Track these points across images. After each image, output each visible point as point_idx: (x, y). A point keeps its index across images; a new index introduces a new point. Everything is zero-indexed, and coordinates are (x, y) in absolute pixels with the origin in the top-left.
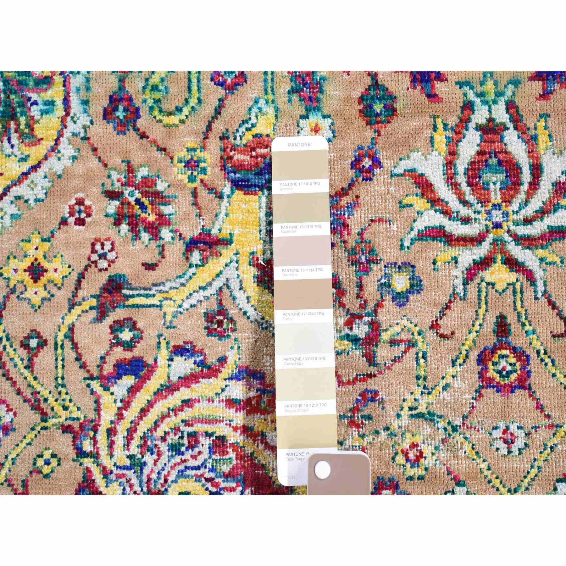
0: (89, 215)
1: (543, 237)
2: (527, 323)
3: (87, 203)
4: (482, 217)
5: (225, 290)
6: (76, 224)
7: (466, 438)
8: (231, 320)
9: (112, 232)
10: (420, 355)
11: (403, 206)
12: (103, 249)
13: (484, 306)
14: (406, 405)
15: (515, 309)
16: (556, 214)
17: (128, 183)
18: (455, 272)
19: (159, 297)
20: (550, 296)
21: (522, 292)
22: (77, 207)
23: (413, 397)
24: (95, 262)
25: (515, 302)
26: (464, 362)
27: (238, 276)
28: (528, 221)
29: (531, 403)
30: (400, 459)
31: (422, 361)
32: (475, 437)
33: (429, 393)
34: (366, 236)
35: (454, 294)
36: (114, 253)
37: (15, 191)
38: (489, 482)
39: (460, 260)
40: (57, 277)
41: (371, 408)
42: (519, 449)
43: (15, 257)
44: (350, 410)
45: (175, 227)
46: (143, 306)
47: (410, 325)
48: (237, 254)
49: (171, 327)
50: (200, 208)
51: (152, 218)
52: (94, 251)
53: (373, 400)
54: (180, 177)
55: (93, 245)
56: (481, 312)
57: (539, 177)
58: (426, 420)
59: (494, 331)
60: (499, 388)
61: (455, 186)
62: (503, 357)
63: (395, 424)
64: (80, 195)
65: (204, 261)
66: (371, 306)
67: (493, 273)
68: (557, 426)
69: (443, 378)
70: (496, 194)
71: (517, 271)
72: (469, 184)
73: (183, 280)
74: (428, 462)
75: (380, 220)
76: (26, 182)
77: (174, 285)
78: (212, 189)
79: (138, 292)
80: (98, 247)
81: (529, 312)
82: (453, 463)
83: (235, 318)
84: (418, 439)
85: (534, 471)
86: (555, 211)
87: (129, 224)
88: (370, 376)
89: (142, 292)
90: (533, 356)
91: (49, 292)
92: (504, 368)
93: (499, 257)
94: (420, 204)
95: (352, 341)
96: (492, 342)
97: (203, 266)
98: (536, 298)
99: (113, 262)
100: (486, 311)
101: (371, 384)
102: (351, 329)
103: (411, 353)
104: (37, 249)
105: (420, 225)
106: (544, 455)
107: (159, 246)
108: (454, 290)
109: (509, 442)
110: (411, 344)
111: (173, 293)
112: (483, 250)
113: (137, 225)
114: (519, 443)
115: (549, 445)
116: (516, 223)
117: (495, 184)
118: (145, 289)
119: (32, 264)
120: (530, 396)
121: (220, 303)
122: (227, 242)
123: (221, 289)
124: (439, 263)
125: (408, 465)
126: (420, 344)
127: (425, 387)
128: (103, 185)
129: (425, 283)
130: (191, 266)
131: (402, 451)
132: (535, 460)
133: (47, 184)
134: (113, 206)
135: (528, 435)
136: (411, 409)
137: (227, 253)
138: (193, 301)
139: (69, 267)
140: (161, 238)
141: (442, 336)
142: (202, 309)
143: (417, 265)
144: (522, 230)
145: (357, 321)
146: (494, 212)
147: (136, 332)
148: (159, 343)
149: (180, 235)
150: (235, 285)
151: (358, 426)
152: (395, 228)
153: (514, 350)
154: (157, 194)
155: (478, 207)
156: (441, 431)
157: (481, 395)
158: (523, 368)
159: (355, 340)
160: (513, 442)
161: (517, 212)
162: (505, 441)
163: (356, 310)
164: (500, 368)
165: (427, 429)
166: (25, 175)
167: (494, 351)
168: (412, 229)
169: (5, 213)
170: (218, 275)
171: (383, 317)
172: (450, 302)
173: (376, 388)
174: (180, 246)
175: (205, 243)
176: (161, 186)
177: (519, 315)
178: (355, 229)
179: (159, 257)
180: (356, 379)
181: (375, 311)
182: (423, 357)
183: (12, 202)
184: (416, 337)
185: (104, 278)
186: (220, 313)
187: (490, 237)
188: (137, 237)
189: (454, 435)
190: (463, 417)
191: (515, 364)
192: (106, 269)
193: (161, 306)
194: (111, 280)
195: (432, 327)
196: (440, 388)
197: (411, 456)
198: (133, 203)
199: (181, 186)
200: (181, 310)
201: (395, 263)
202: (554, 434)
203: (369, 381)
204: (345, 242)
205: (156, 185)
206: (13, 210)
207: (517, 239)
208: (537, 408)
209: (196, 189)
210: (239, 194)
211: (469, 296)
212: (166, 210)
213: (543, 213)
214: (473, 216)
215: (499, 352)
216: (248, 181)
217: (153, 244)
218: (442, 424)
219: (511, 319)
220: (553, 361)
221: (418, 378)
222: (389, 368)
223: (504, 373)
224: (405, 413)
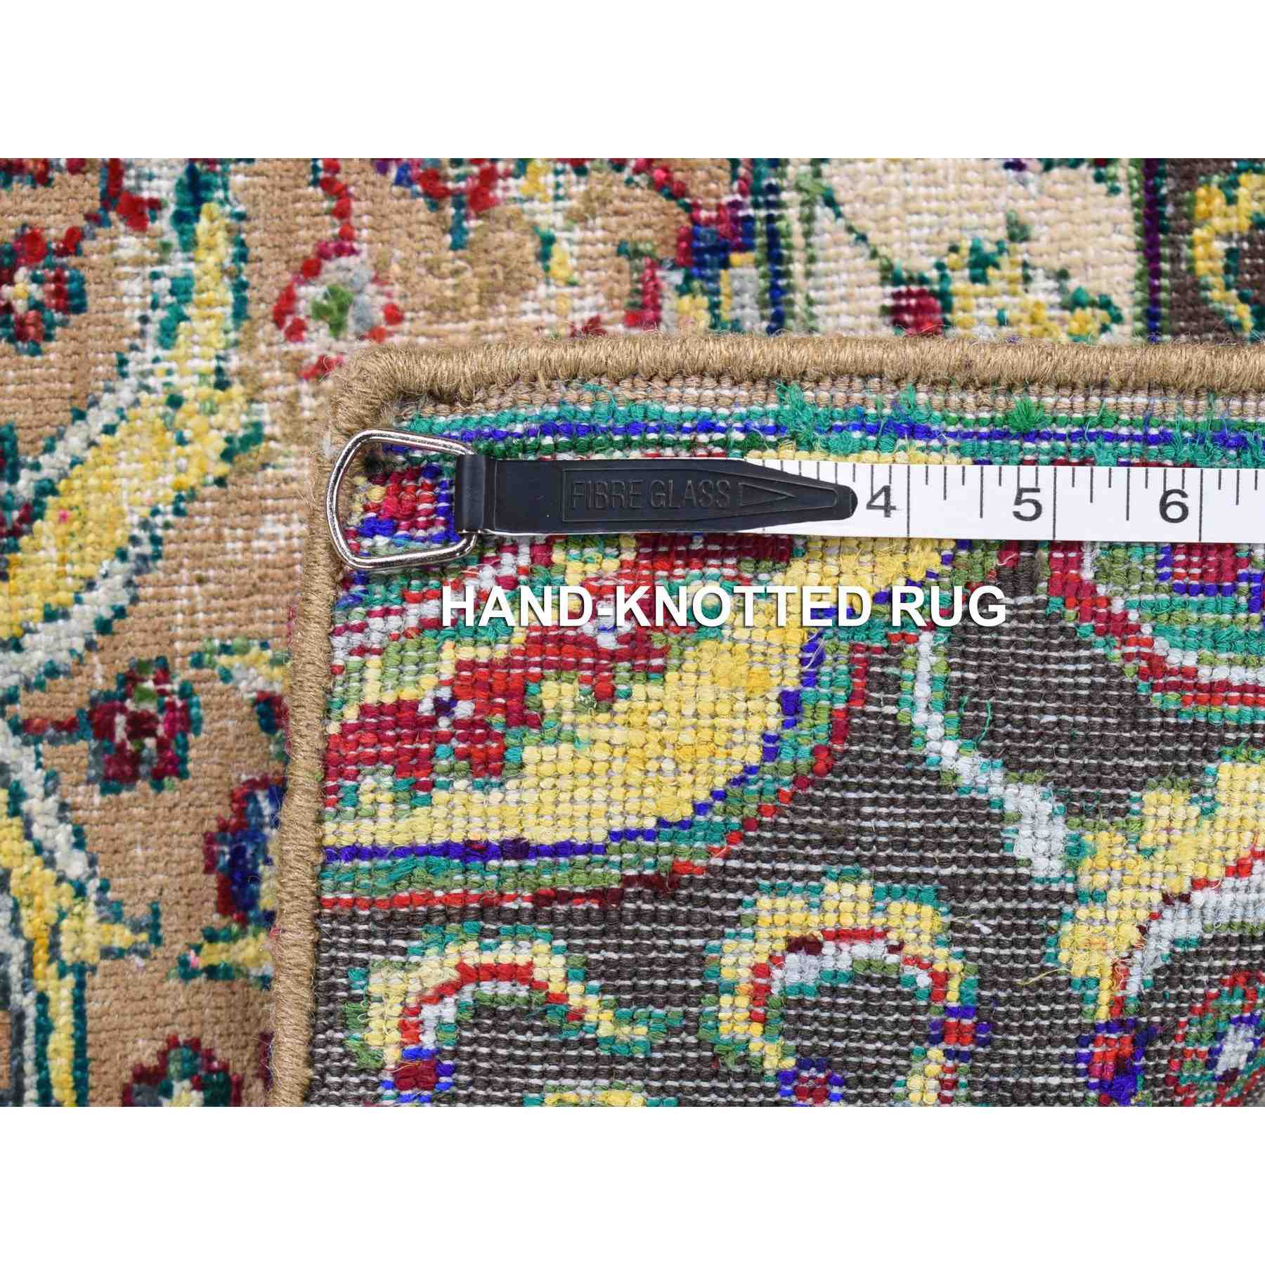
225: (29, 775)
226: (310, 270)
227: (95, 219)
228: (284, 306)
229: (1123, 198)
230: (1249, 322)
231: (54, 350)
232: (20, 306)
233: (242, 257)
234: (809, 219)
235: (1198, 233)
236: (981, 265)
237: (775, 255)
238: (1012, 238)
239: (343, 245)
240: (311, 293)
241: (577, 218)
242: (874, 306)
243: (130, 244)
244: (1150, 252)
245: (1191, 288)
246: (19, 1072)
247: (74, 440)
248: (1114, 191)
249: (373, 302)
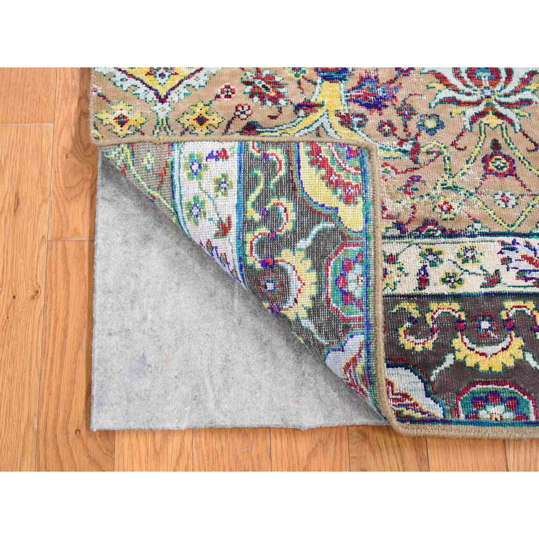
0: (233, 93)
1: (517, 103)
2: (511, 144)
3: (232, 87)
4: (479, 92)
5: (321, 128)
6: (225, 97)
7: (478, 199)
9: (249, 102)
10: (446, 158)
11: (428, 88)
12: (243, 109)
13: (484, 135)
14: (439, 183)
15: (503, 137)
16: (524, 93)
17: (257, 78)
18: (464, 119)
19: (280, 132)
20: (524, 131)
21: (506, 129)
22: (226, 90)
23: (443, 179)
24: (239, 116)
25: (502, 134)
26: (474, 161)
27: (329, 122)
28: (506, 96)
29: (517, 183)
30: (438, 210)
31: (447, 161)
32: (484, 198)
33: (453, 177)
34: (407, 102)
35: (465, 129)
36: (250, 111)
37: (186, 82)
38: (495, 221)
39: (466, 112)
40: (215, 123)
41: (417, 185)
42: (513, 206)
43: (187, 113)
44: (404, 186)
45: (288, 99)
47: (438, 144)
48: (327, 111)
50: (303, 89)
51: (273, 94)
52: (237, 110)
53: (418, 180)
54: (289, 74)
55: (237, 107)
56: (482, 138)
57: (511, 75)
58: (453, 190)
59: (491, 147)
60: (497, 174)
61: (461, 78)
62: (498, 159)
63: (433, 193)
64: (227, 84)
65: (307, 115)
66: (413, 135)
67: (487, 119)
68: (535, 195)
69: (461, 170)
70: (486, 82)
71: (502, 119)
72: (469, 77)
73: (294, 124)
74: (456, 211)
75: (415, 94)
76: (193, 78)
77: (289, 126)
78: (310, 80)
79: (266, 130)
80: (240, 108)
81: (512, 138)
82: (472, 212)
84: (448, 199)
85: (523, 217)
86: (522, 91)
87: (259, 97)
88: (416, 169)
89: (269, 130)
90: (517, 160)
91: (210, 130)
92: (499, 165)
93: (491, 112)
94: (439, 86)
95: (403, 152)
96: (490, 152)
97: (306, 117)
98: (516, 132)
99: (250, 115)
100: (485, 137)
101: (416, 173)
102: (402, 146)
103: (441, 158)
104: (201, 109)
105: (441, 96)
106: (528, 209)
107: (278, 108)
108: (464, 127)
109: (506, 201)
110: (439, 154)
111: (288, 130)
112: (481, 108)
113: (264, 97)
114: (513, 202)
115: (531, 204)
116: (500, 96)
117: (485, 77)
118: (271, 128)
119: (199, 117)
120: (517, 179)
121: (318, 135)
122: (321, 105)
123: (318, 128)
124: (453, 114)
125: (443, 213)
126: (446, 153)
127: (450, 174)
128: (242, 78)
129: (446, 124)
130: (299, 117)
131: (439, 206)
132: (523, 211)
133: (206, 78)
134: (249, 89)
135: (517, 198)
136: (442, 185)
137: (321, 111)
138: (301, 134)
139: (222, 118)
140: (279, 104)
141: (459, 149)
143: (440, 115)
144: (503, 100)
145: (405, 143)
146: (485, 90)
149: (291, 102)
150: (327, 126)
151: (409, 194)
152: (425, 98)
153: (505, 156)
154: (276, 83)
155: (476, 88)
156: (463, 196)
157: (486, 178)
158: (511, 165)
159: (405, 152)
160: (508, 201)
161: (499, 91)
162: (503, 201)
163: (404, 137)
164: (496, 165)
165: (453, 195)
166: (193, 74)
167: (492, 156)
168: (435, 98)
169: (181, 93)
170: (316, 121)
171: (420, 140)
172: (463, 132)
173: (420, 174)
174: (291, 108)
175: (306, 106)
176: (277, 79)
177: (506, 140)
178: (400, 99)
179: (278, 113)
180: (407, 170)
181: (416, 138)
182: (448, 159)
183: (184, 87)
184: (443, 150)
185: (244, 123)
187: (484, 102)
188: (264, 103)
189: (470, 197)
190: (476, 189)
191: (505, 164)
192: (246, 119)
194: (249, 124)
195: (452, 145)
196: (460, 174)
197: (445, 207)
198: (261, 87)
199: (290, 79)
201: (427, 115)
202: (534, 199)
203: (415, 171)
204: (394, 105)
205: (274, 78)
206: (185, 91)
207: (501, 104)
208: (522, 185)
209: (299, 80)
210: (326, 83)
211: (474, 130)
212: (282, 90)
213: (515, 92)
214: (473, 92)
215: (495, 157)
216: (332, 76)
217: (274, 106)
218: (462, 192)
219: (501, 141)
220: (529, 163)
221: (446, 169)
222: (427, 165)
223: (499, 167)
224: (439, 187)
225: (310, 129)
226: (393, 168)
227: (399, 138)
228: (386, 164)
229: (413, 292)
230: (393, 311)
231: (378, 133)
232: (384, 128)
233: (394, 158)
234: (406, 243)
235: (408, 304)
236: (400, 269)
237: (400, 237)
238: (405, 274)
239: (397, 173)
240: (389, 168)
241: (404, 207)
242: (392, 252)
243: (395, 143)
244: (403, 296)
245: (398, 302)
246: (265, 128)
247: (364, 135)
248: (414, 290)
249: (388, 177)
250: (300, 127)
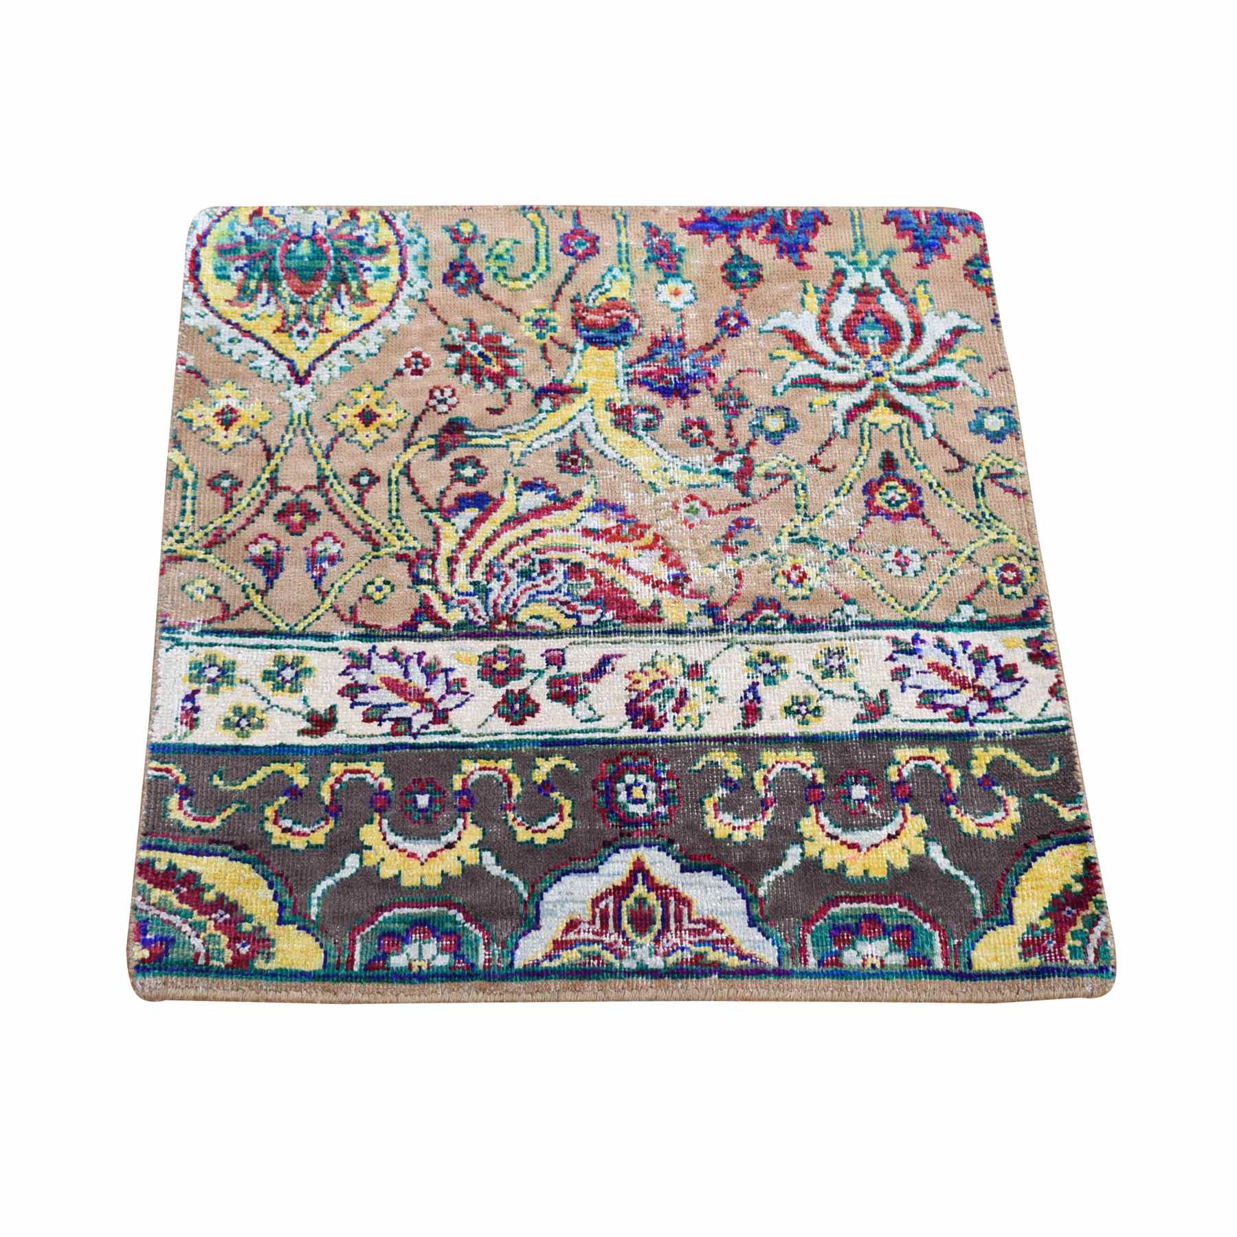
0: (427, 366)
1: (929, 385)
2: (916, 458)
3: (425, 355)
4: (862, 365)
5: (579, 432)
6: (412, 374)
7: (854, 560)
8: (587, 459)
9: (454, 381)
10: (800, 486)
11: (772, 357)
12: (442, 395)
13: (867, 444)
14: (785, 532)
15: (902, 446)
16: (942, 367)
17: (471, 338)
18: (833, 414)
19: (506, 438)
20: (940, 436)
21: (908, 432)
22: (413, 360)
23: (792, 524)
24: (434, 407)
25: (901, 441)
26: (849, 492)
27: (594, 421)
28: (910, 371)
29: (925, 530)
30: (782, 580)
31: (801, 492)
32: (864, 559)
33: (811, 520)
34: (734, 384)
35: (834, 433)
36: (455, 399)
37: (344, 346)
38: (883, 600)
39: (838, 403)
40: (391, 421)
41: (745, 535)
42: (915, 572)
43: (344, 404)
44: (723, 537)
45: (522, 378)
46: (487, 446)
47: (786, 461)
48: (592, 401)
49: (519, 465)
50: (550, 361)
51: (497, 369)
52: (432, 397)
53: (748, 527)
54: (527, 334)
55: (431, 392)
56: (865, 449)
57: (920, 334)
58: (808, 543)
59: (880, 466)
60: (888, 516)
61: (830, 340)
62: (889, 488)
63: (774, 549)
64: (417, 349)
65: (555, 407)
66: (742, 444)
67: (875, 415)
68: (956, 553)
69: (826, 507)
70: (874, 346)
71: (902, 414)
72: (845, 338)
73: (532, 424)
74: (813, 581)
75: (749, 370)
76: (357, 339)
77: (522, 428)
78: (563, 345)
79: (481, 433)
80: (437, 394)
81: (918, 448)
82: (841, 583)
83: (590, 457)
84: (801, 561)
85: (933, 593)
86: (940, 364)
87: (471, 374)
88: (744, 505)
89: (487, 433)
90: (926, 488)
91: (382, 435)
92: (893, 498)
93: (882, 401)
94: (792, 355)
95: (723, 475)
96: (879, 476)
97: (554, 411)
98: (925, 438)
99: (454, 406)
100: (871, 447)
101: (744, 513)
102: (722, 464)
103: (790, 486)
104: (368, 397)
105: (794, 373)
106: (944, 579)
107: (505, 394)
108: (834, 430)
109: (903, 564)
110: (788, 478)
111: (521, 435)
112: (864, 394)
113: (480, 375)
114: (915, 565)
115: (949, 569)
116: (899, 373)
117: (873, 338)
118: (490, 431)
119: (364, 410)
120: (924, 524)
121: (574, 444)
122: (581, 390)
123: (574, 431)
124: (815, 406)
125: (791, 585)
126: (799, 478)
127: (805, 515)
128: (443, 340)
129: (801, 424)
130: (541, 411)
131: (783, 573)
132: (933, 582)
133: (380, 340)
134: (454, 358)
135: (924, 558)
136: (791, 534)
137: (580, 401)
138: (544, 442)
139: (405, 411)
140: (507, 387)
141: (823, 469)
142: (555, 449)
143: (792, 408)
144: (905, 379)
145: (727, 458)
146: (873, 363)
147: (480, 469)
148: (506, 479)
149: (529, 385)
150: (589, 428)
151: (732, 551)
152: (766, 377)
153: (904, 482)
154: (502, 349)
155: (857, 358)
156: (826, 554)
157: (868, 522)
158: (914, 498)
159: (726, 474)
160: (907, 564)
161: (899, 364)
162: (898, 563)
163: (726, 448)
164: (888, 498)
165: (810, 553)
166: (357, 332)
167: (880, 482)
168: (784, 378)
169: (334, 366)
170: (571, 420)
171: (754, 453)
172: (830, 439)
173: (751, 516)
174: (528, 395)
175: (555, 392)
176: (506, 342)
177: (907, 452)
178: (722, 378)
179: (504, 403)
180: (728, 508)
181: (748, 449)
182: (803, 488)
183: (341, 356)
184: (794, 471)
185: (444, 420)
186: (573, 452)
187: (871, 385)
188: (480, 384)
189: (840, 557)
190: (850, 541)
191: (904, 495)
192: (446, 413)
193: (508, 447)
194: (451, 422)
195: (811, 462)
196: (823, 515)
197: (794, 576)
198: (476, 355)
199: (528, 342)
200: (530, 450)
201: (768, 408)
202: (954, 560)
203: (743, 510)
204: (711, 390)
205: (501, 340)
206: (343, 363)
207: (900, 386)
208: (933, 534)
209: (545, 344)
210: (592, 350)
211: (850, 434)
212: (513, 363)
213: (928, 364)
214: (851, 366)
215: (886, 484)
216: (603, 338)
217: (499, 391)
218: (826, 548)
219: (898, 454)
220: (948, 493)
221: (798, 506)
222: (764, 498)
223: (893, 502)
224: (785, 539)
225: (560, 435)
226: (704, 504)
227: (717, 449)
228: (693, 497)
229: (733, 731)
230: (696, 768)
231: (680, 440)
232: (691, 431)
233: (707, 486)
234: (724, 641)
235: (723, 754)
236: (711, 690)
237: (713, 631)
238: (720, 698)
239: (711, 513)
240: (697, 504)
241: (721, 575)
242: (698, 659)
243: (710, 458)
244: (716, 739)
245: (705, 751)
246: (480, 430)
247: (655, 445)
248: (735, 729)
249: (696, 520)
250: (541, 430)
